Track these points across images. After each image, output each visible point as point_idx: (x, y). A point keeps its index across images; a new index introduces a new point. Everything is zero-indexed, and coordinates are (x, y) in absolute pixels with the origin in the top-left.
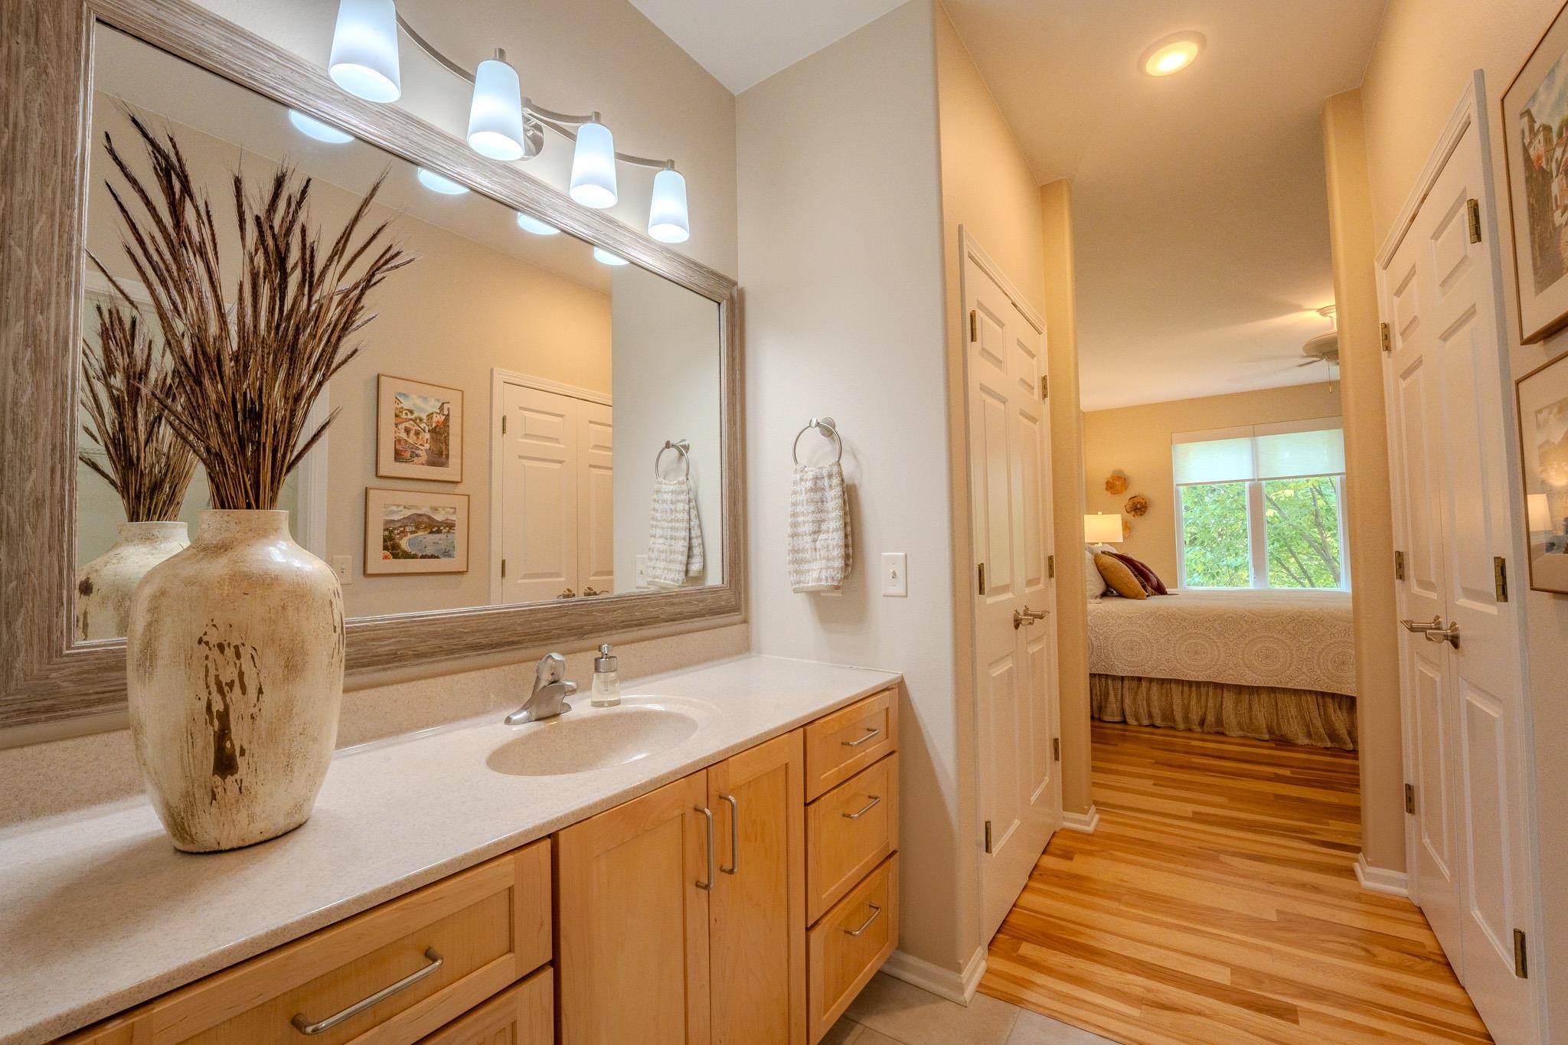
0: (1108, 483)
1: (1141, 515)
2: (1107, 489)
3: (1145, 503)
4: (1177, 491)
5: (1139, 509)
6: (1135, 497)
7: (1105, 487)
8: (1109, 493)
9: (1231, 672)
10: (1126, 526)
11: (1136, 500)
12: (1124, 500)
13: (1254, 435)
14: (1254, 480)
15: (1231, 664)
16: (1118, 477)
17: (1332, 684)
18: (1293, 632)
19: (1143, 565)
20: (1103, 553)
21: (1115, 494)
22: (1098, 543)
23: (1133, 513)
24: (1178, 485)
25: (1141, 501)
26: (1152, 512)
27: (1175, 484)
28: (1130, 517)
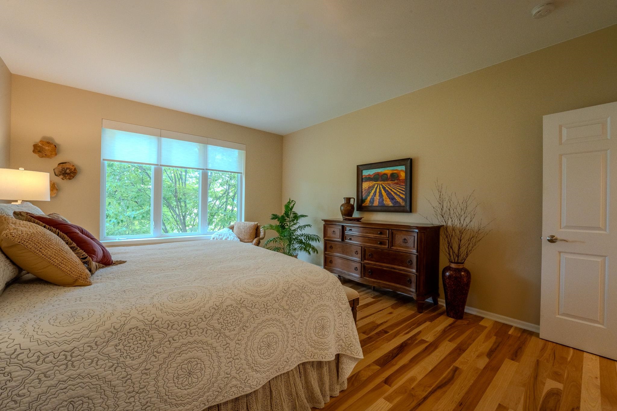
0: (35, 146)
1: (70, 179)
2: (34, 151)
3: (75, 169)
4: (104, 164)
5: (68, 174)
6: (65, 163)
7: (33, 150)
8: (36, 156)
9: (234, 382)
10: (54, 187)
11: (67, 166)
12: (54, 162)
13: (161, 136)
14: (157, 165)
15: (234, 373)
16: (48, 143)
17: (315, 351)
18: (287, 307)
19: (82, 231)
20: (17, 215)
21: (42, 157)
22: (16, 201)
23: (61, 177)
24: (104, 160)
25: (71, 167)
26: (81, 179)
27: (102, 159)
28: (58, 180)
